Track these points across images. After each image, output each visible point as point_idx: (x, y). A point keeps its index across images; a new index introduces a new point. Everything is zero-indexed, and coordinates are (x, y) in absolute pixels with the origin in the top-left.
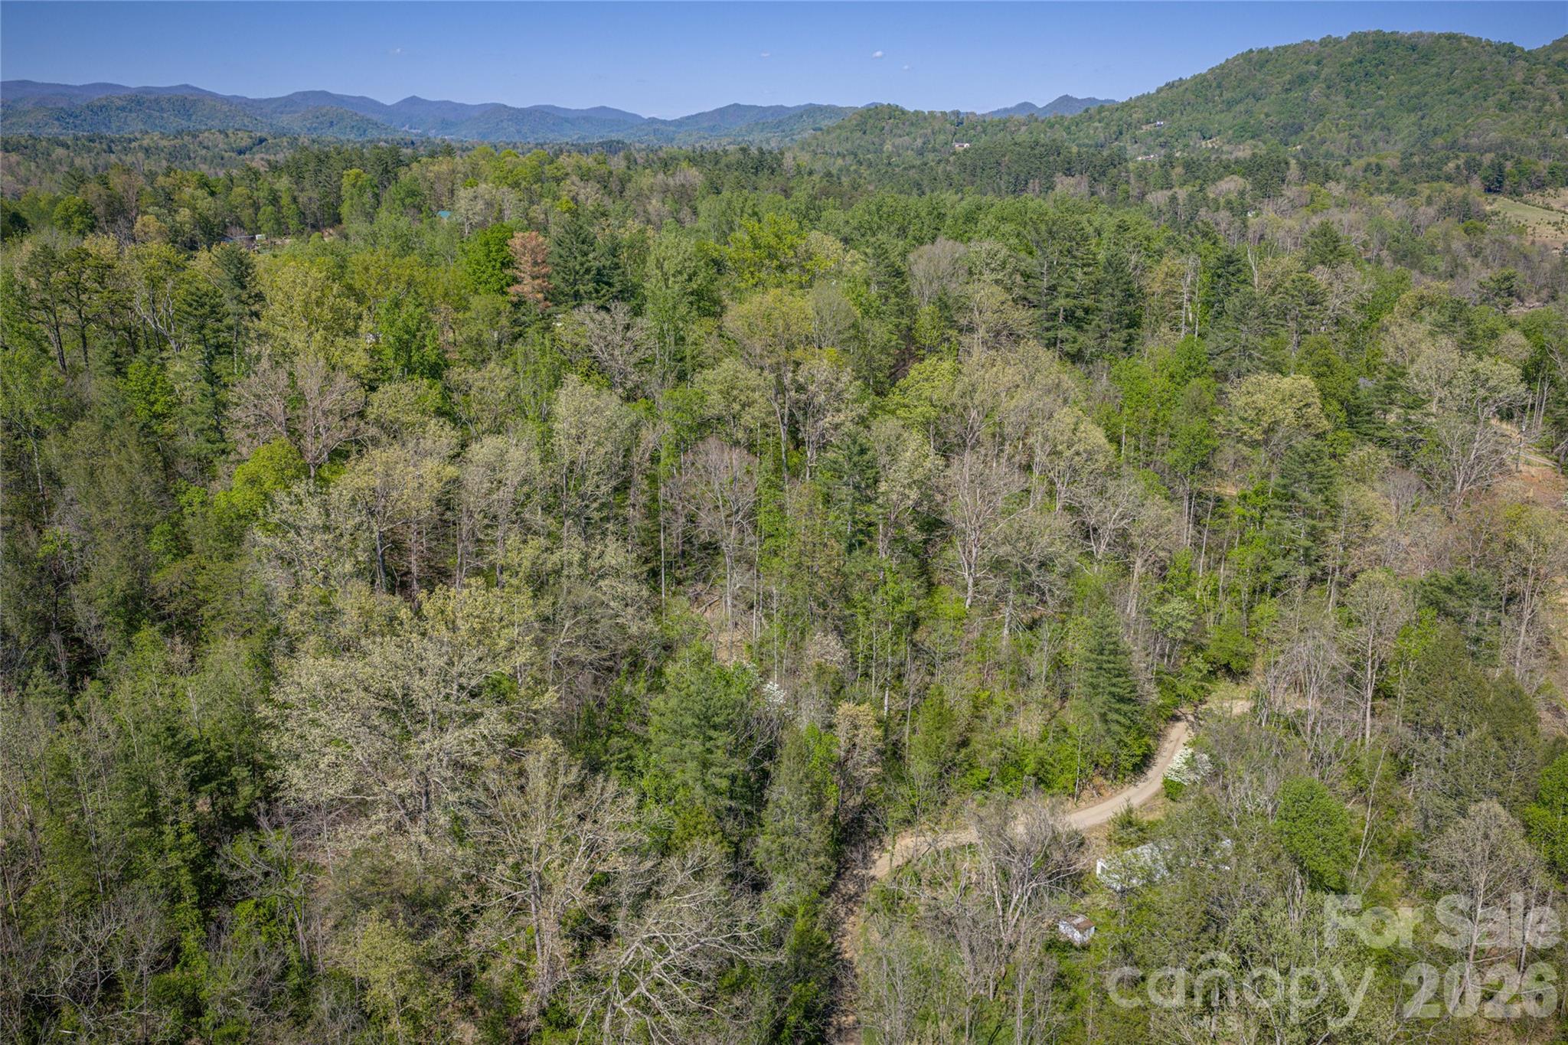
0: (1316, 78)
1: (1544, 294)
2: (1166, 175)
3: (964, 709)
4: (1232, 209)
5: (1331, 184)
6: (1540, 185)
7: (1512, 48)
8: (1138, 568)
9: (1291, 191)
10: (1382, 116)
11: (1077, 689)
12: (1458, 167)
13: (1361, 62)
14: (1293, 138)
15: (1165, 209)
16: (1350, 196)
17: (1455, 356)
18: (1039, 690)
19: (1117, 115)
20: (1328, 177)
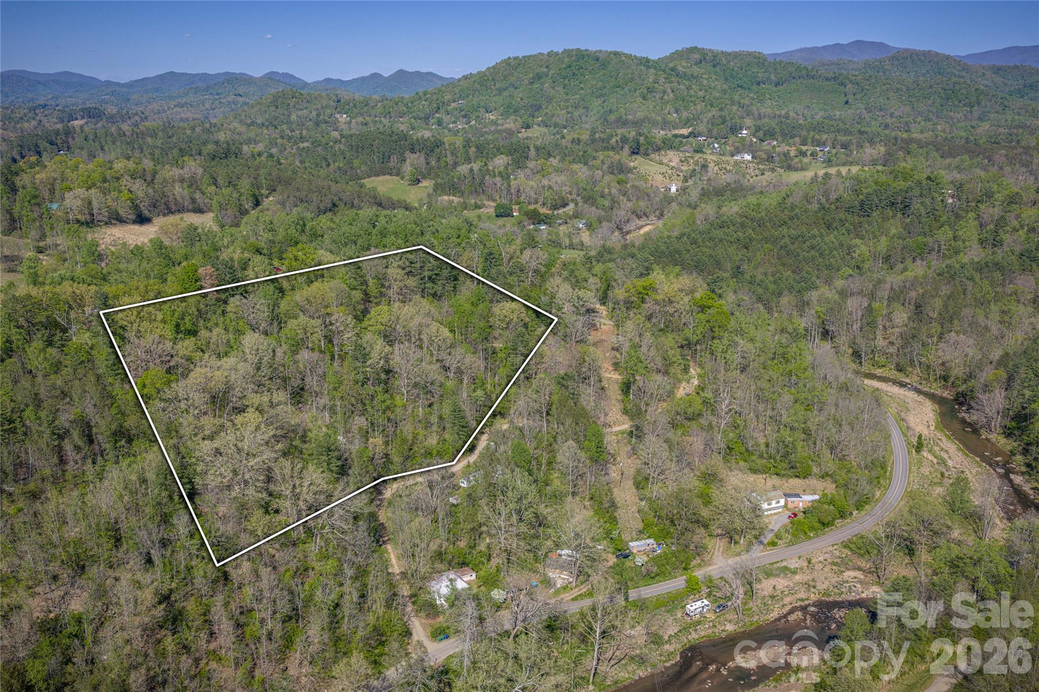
0: (547, 76)
1: (657, 213)
2: (467, 152)
3: (410, 437)
4: (502, 177)
5: (551, 159)
6: (658, 149)
7: (648, 60)
8: (465, 382)
9: (531, 164)
10: (583, 100)
11: (448, 425)
12: (617, 141)
13: (570, 67)
14: (536, 113)
15: (467, 176)
16: (561, 165)
17: (571, 290)
18: (435, 428)
19: (435, 97)
20: (550, 155)
